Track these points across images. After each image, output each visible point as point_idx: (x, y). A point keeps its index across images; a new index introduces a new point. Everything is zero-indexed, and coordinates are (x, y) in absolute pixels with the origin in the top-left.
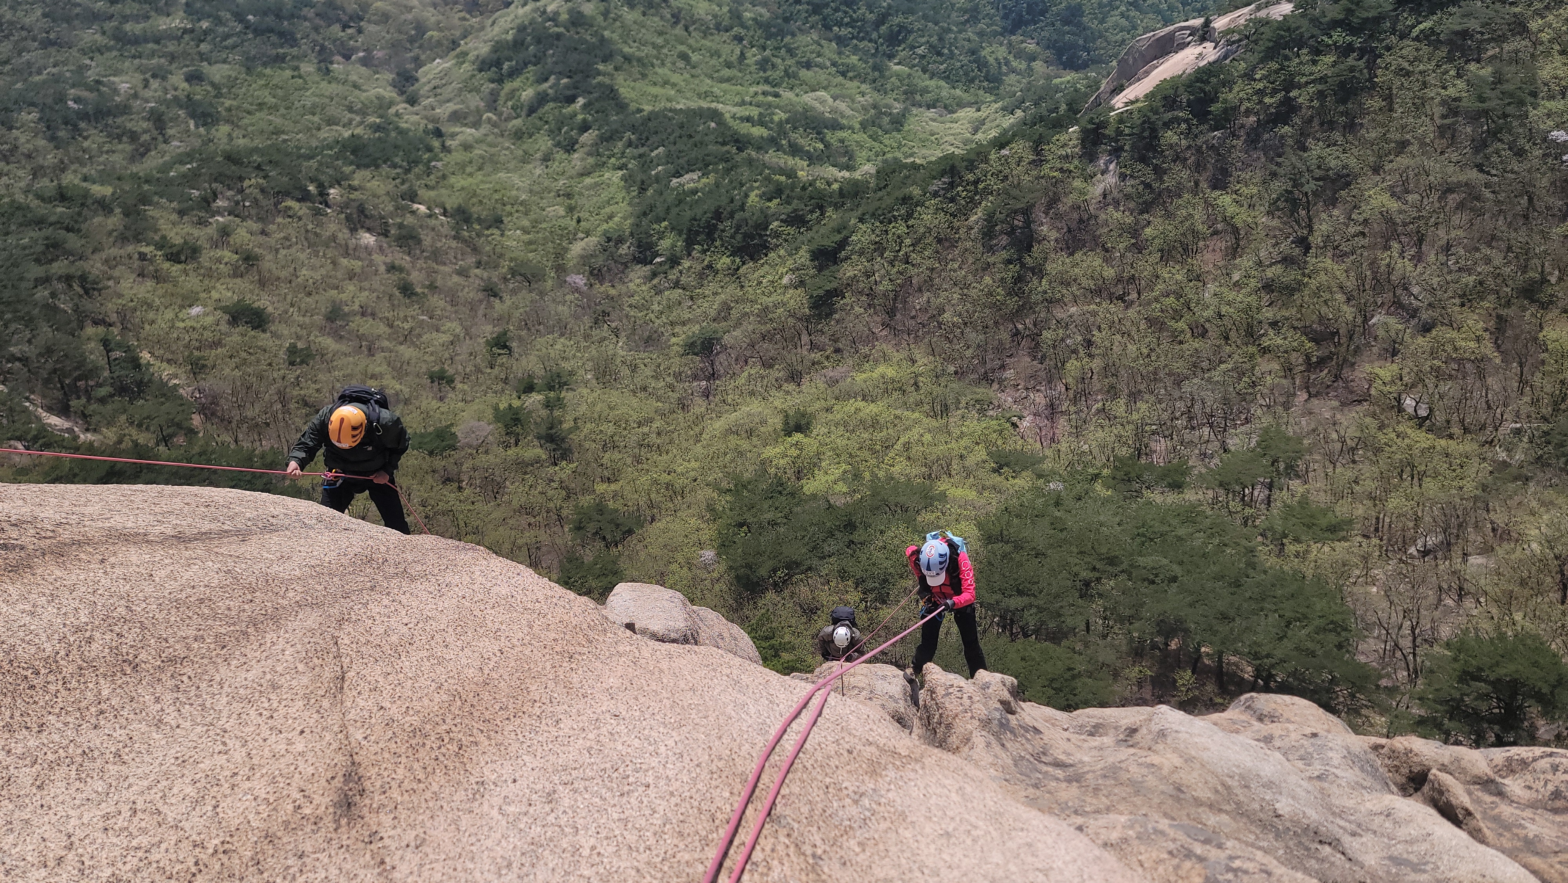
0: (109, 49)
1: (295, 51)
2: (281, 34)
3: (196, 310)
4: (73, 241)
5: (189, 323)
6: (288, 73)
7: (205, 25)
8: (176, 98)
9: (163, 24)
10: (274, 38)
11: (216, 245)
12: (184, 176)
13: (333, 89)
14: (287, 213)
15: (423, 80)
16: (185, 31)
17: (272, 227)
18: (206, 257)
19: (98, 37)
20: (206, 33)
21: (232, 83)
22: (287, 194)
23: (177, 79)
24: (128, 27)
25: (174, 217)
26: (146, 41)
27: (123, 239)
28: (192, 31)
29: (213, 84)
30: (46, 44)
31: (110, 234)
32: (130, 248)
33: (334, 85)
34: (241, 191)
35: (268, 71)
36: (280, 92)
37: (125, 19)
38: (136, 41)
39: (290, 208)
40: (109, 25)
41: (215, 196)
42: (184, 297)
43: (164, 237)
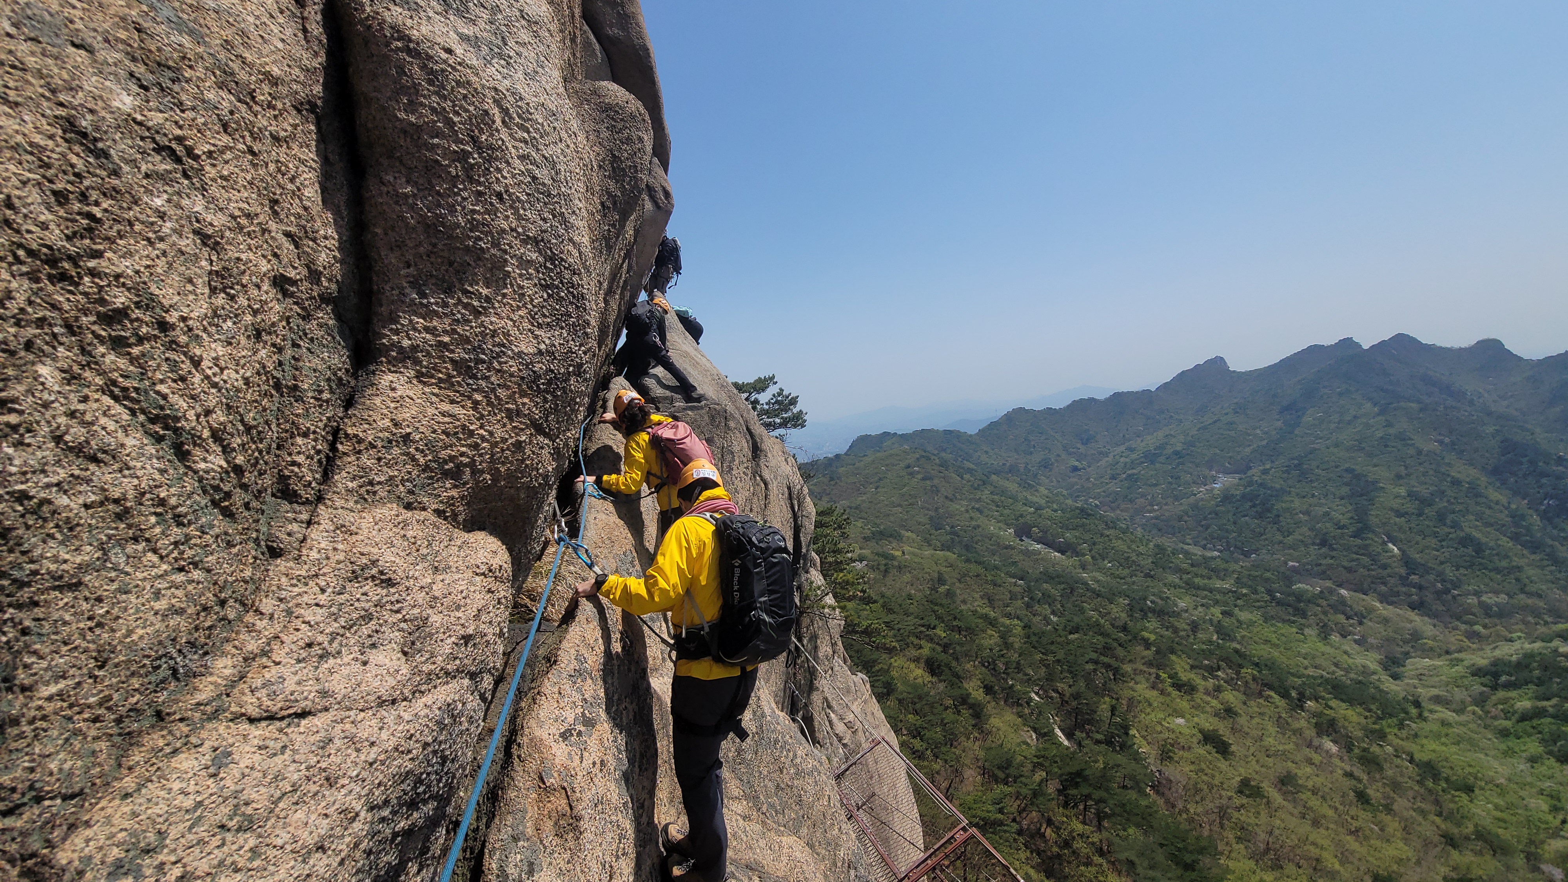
0: (1180, 587)
1: (1303, 621)
2: (1297, 609)
3: (1180, 721)
4: (1120, 652)
5: (1172, 726)
6: (1295, 630)
7: (1244, 591)
8: (1211, 620)
9: (1218, 584)
10: (1291, 610)
11: (1207, 693)
12: (1203, 651)
13: (1328, 649)
14: (1268, 698)
15: (1409, 667)
16: (1231, 591)
17: (1252, 703)
18: (1199, 696)
19: (1177, 580)
20: (1245, 595)
21: (1251, 623)
22: (1271, 688)
23: (1216, 611)
24: (1196, 580)
25: (1187, 667)
26: (1204, 590)
27: (1150, 664)
28: (1235, 592)
29: (1238, 621)
30: (1148, 575)
31: (1143, 658)
32: (1153, 670)
33: (1328, 647)
34: (1238, 673)
35: (1279, 625)
36: (1283, 638)
37: (1196, 575)
38: (1198, 588)
39: (1271, 697)
40: (1185, 577)
41: (1219, 669)
42: (1175, 710)
43: (1176, 673)
